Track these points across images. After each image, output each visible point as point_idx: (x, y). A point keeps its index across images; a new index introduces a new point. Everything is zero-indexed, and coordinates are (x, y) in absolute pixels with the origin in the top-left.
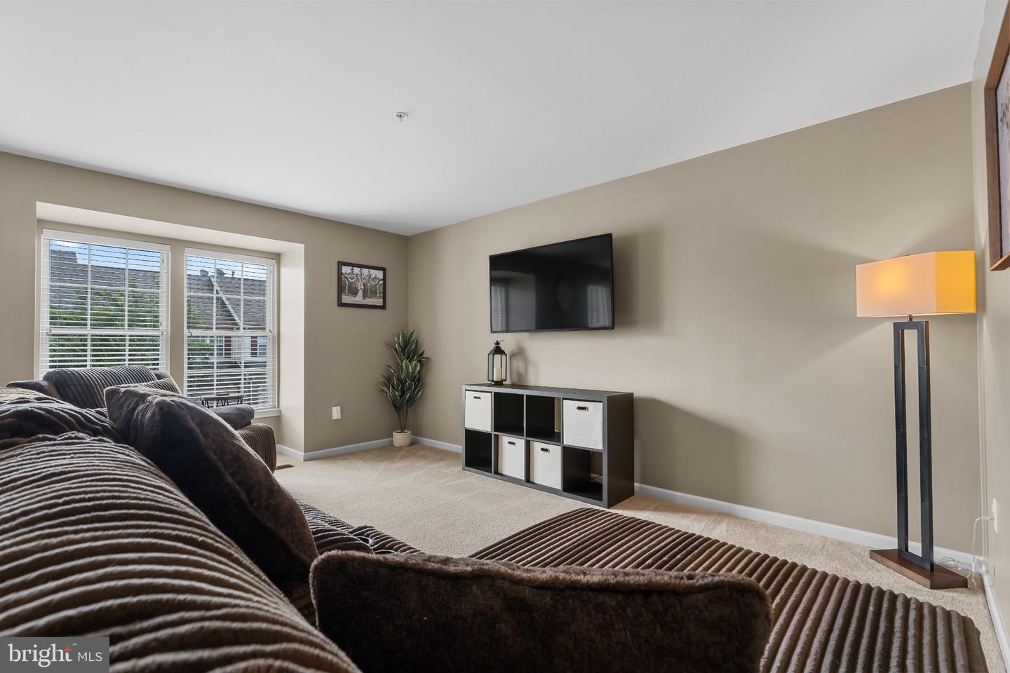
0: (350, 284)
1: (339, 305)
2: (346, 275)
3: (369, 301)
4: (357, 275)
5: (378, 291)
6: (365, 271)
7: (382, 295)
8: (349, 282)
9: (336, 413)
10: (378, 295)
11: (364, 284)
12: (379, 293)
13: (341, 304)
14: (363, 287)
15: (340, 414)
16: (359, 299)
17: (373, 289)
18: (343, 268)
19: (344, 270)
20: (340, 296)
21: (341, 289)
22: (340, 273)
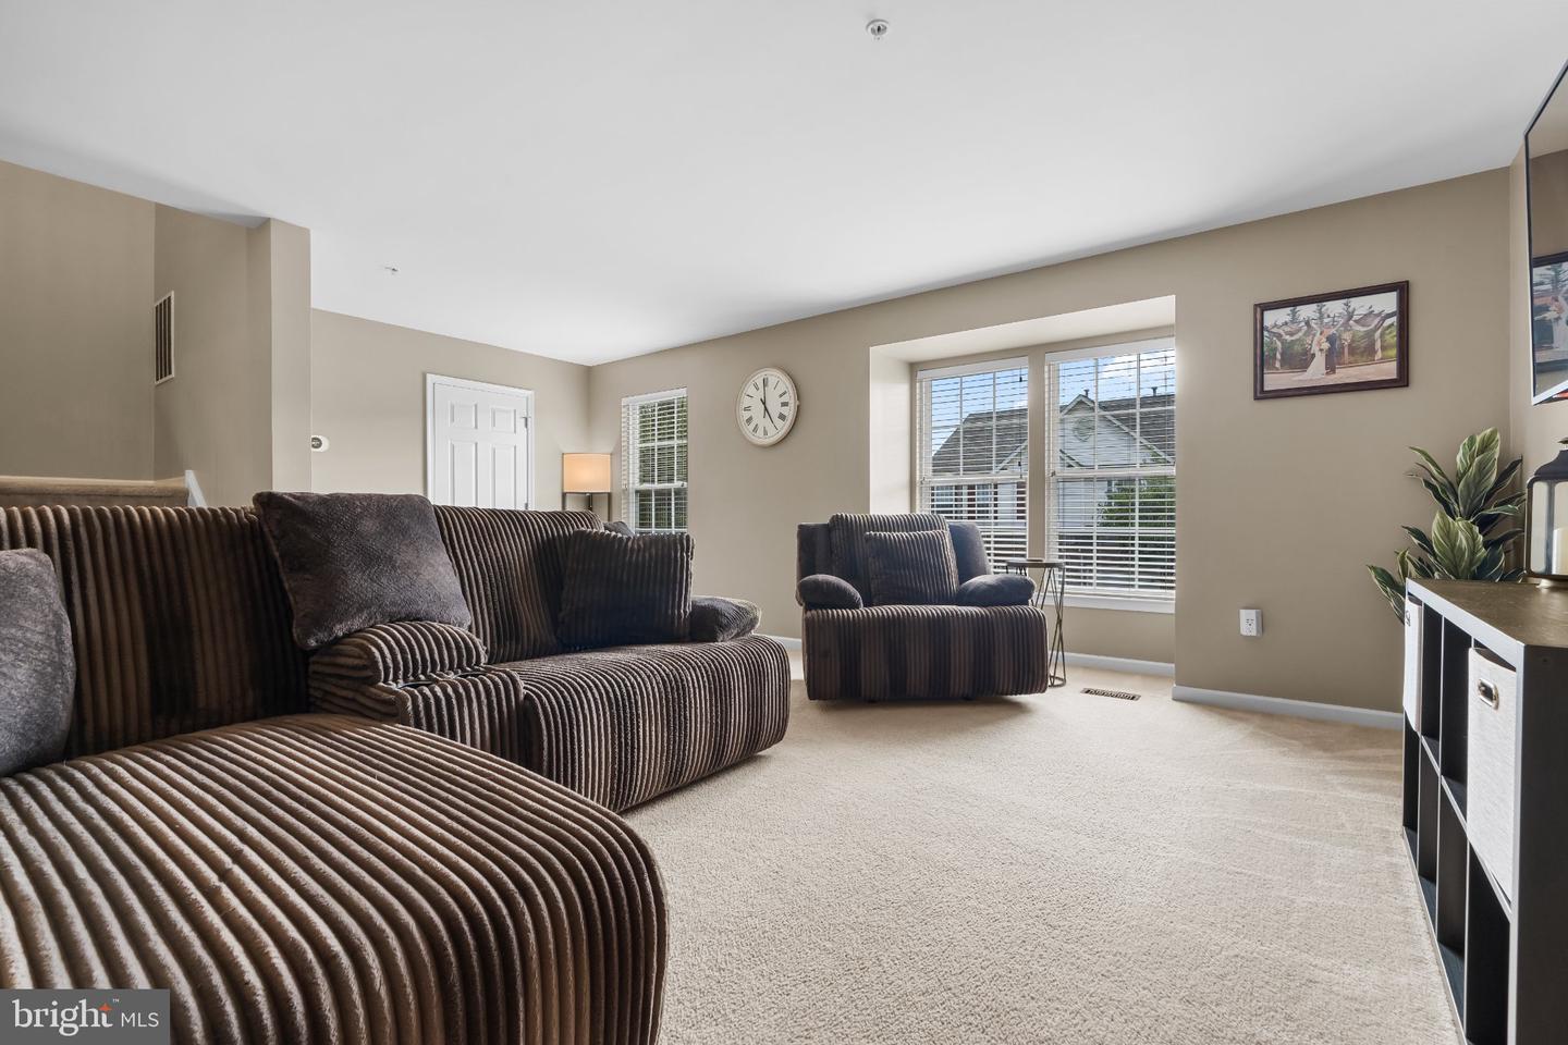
0: (1287, 347)
1: (1256, 398)
2: (1275, 330)
3: (1344, 375)
4: (1307, 323)
5: (1378, 345)
6: (1335, 308)
7: (1393, 352)
8: (1283, 342)
9: (1248, 623)
10: (1379, 355)
11: (1331, 339)
12: (1383, 348)
13: (1262, 394)
14: (1326, 346)
15: (1254, 626)
16: (1316, 373)
17: (1363, 344)
18: (1267, 314)
19: (1271, 318)
20: (1259, 380)
21: (1262, 363)
22: (1260, 329)
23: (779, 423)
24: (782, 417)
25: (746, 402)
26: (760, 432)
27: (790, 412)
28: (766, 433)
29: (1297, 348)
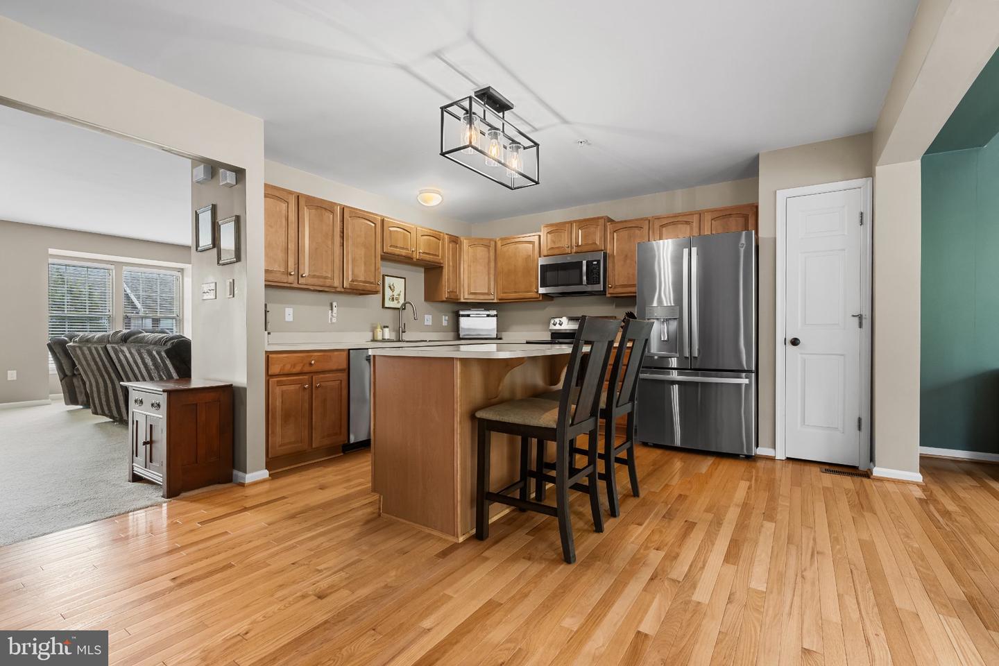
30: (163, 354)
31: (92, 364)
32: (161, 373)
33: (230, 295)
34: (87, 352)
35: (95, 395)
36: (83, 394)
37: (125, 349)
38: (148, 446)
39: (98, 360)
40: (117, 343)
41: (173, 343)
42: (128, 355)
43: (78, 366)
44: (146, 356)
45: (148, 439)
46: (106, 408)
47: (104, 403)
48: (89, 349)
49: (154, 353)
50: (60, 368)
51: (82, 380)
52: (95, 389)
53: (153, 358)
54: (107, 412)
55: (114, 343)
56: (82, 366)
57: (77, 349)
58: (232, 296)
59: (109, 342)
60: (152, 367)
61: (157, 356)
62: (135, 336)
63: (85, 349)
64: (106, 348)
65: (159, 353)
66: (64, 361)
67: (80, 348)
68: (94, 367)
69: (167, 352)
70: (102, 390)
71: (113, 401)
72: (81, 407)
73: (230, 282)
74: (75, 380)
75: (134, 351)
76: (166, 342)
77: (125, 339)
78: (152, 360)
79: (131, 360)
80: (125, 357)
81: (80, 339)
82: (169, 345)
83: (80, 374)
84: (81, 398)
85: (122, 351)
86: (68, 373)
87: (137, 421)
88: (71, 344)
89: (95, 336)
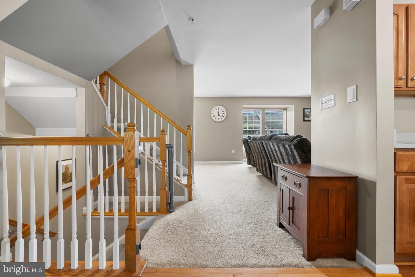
0: (307, 115)
13: (304, 121)
18: (305, 110)
19: (306, 111)
20: (304, 119)
21: (304, 117)
22: (304, 112)
23: (222, 117)
24: (223, 116)
25: (213, 112)
26: (217, 119)
27: (225, 115)
28: (218, 119)
29: (308, 115)
30: (293, 147)
31: (257, 149)
32: (290, 158)
33: (354, 98)
34: (255, 144)
35: (257, 164)
36: (253, 161)
37: (271, 143)
38: (291, 211)
39: (259, 148)
40: (267, 140)
41: (298, 140)
42: (272, 146)
43: (252, 150)
44: (281, 147)
45: (291, 206)
46: (261, 170)
47: (261, 167)
48: (256, 143)
49: (287, 146)
50: (246, 150)
51: (253, 155)
52: (257, 160)
53: (286, 149)
54: (262, 172)
55: (265, 140)
56: (253, 150)
57: (252, 143)
58: (355, 100)
59: (263, 140)
60: (284, 154)
61: (288, 148)
62: (275, 137)
63: (254, 143)
64: (262, 142)
65: (290, 146)
66: (247, 147)
67: (252, 142)
68: (257, 151)
69: (295, 146)
70: (260, 161)
71: (264, 167)
72: (252, 166)
73: (354, 89)
74: (250, 155)
75: (275, 144)
76: (293, 139)
77: (270, 138)
78: (285, 150)
79: (273, 148)
80: (271, 147)
81: (253, 138)
82: (295, 141)
83: (252, 153)
84: (252, 162)
85: (269, 144)
86: (248, 152)
87: (283, 190)
88: (249, 140)
89: (258, 137)
